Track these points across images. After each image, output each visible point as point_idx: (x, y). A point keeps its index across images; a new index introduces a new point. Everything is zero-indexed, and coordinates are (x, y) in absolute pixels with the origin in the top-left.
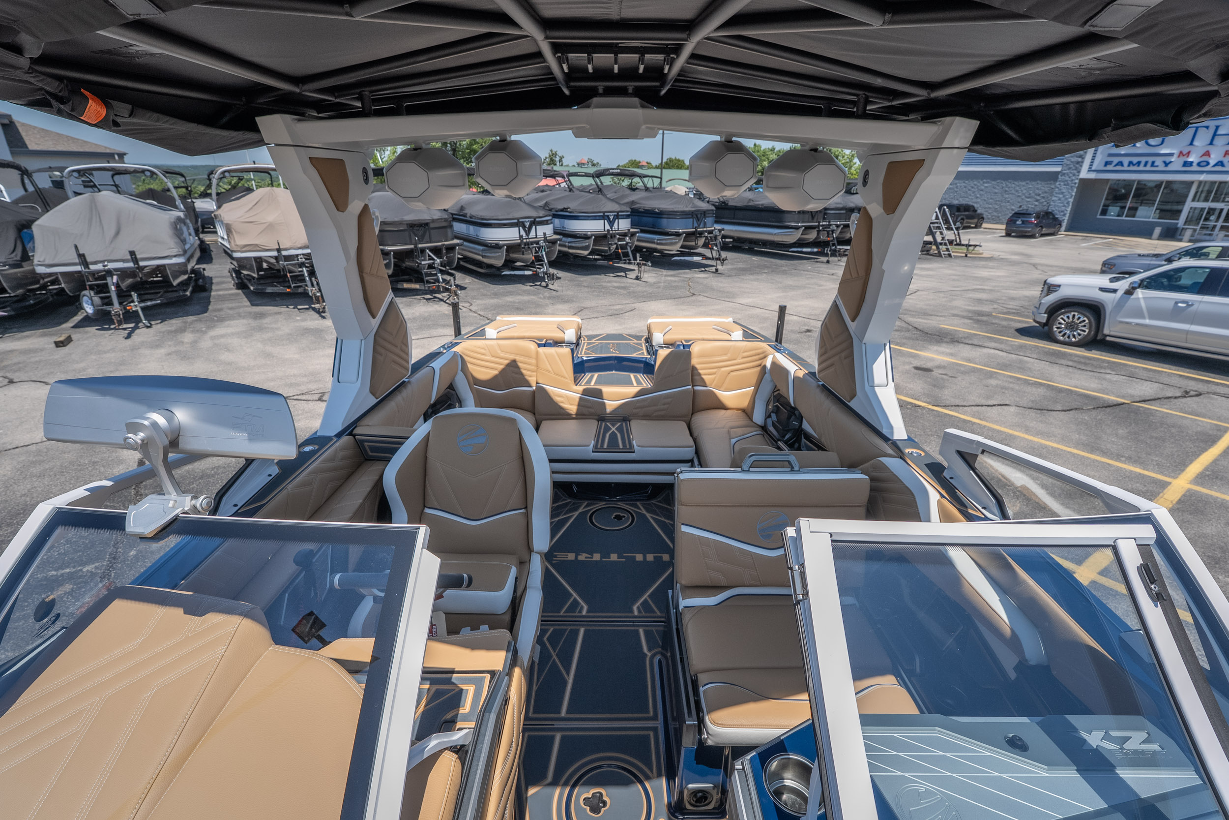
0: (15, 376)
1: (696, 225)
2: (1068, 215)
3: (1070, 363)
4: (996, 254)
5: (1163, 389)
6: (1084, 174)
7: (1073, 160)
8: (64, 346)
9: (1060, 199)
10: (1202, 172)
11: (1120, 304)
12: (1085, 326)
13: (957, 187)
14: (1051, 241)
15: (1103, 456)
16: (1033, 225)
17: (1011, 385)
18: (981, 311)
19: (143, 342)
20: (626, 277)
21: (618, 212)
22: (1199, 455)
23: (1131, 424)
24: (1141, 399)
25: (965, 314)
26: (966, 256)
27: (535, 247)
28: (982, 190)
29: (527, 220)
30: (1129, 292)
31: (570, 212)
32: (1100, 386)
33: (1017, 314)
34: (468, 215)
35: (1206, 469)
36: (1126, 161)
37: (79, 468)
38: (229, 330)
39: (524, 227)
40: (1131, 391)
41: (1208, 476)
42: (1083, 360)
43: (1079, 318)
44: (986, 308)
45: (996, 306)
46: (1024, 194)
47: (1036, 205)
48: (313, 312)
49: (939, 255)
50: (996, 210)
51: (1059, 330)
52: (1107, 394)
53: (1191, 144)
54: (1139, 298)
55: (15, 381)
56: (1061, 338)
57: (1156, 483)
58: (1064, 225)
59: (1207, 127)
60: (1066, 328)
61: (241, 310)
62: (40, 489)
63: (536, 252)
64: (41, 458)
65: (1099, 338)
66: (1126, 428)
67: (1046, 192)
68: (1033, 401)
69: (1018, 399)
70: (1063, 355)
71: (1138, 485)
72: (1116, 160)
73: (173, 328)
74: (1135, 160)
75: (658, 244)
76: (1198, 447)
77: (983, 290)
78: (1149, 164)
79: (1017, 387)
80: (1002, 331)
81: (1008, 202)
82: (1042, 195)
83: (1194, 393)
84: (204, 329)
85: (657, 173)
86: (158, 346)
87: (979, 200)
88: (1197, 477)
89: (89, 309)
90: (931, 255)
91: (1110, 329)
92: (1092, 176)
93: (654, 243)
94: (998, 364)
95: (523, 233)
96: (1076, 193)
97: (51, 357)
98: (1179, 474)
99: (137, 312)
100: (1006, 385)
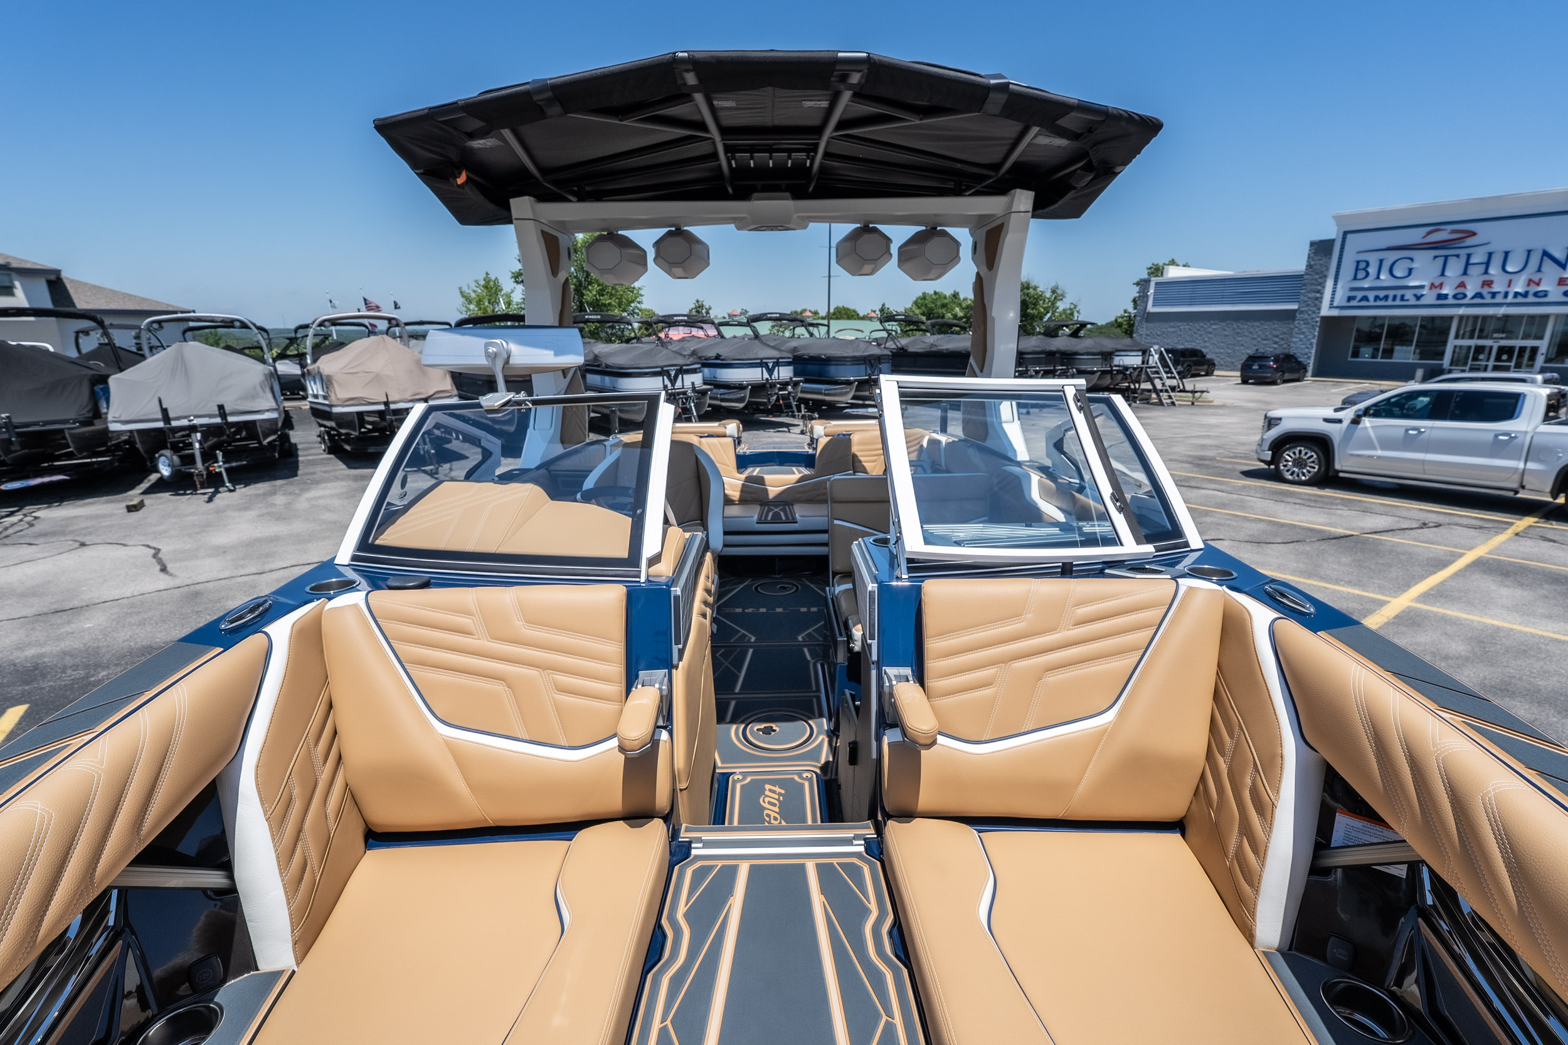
0: (87, 540)
1: (869, 371)
2: (1313, 358)
3: (1298, 501)
4: (1229, 402)
5: (1399, 521)
6: (1325, 311)
7: (1310, 295)
8: (137, 510)
9: (1301, 340)
10: (1460, 306)
11: (1348, 436)
12: (1313, 462)
13: (1180, 330)
14: (1296, 387)
15: (1320, 581)
16: (1272, 370)
17: (1228, 522)
18: (1202, 456)
19: (228, 505)
20: (789, 432)
21: (778, 359)
22: (1428, 577)
23: (1356, 553)
24: (1372, 531)
25: (1184, 459)
26: (1193, 404)
27: (682, 398)
28: (1210, 333)
29: (672, 368)
30: (1356, 421)
31: (722, 360)
32: (1328, 521)
33: (1245, 458)
34: (604, 365)
35: (1432, 589)
36: (1371, 295)
37: (182, 617)
38: (327, 492)
39: (669, 377)
40: (1361, 524)
41: (1432, 595)
42: (1313, 498)
43: (1306, 453)
44: (1209, 453)
45: (1221, 451)
46: (1259, 336)
47: (1275, 348)
48: (423, 475)
49: (1161, 403)
50: (1229, 355)
51: (1286, 468)
52: (1335, 527)
53: (1443, 274)
54: (1366, 428)
55: (87, 543)
56: (1290, 477)
57: (1374, 602)
58: (1310, 369)
59: (1458, 256)
60: (1294, 465)
61: (338, 473)
62: (143, 635)
63: (683, 403)
64: (137, 609)
65: (1331, 474)
66: (1351, 556)
67: (1285, 333)
68: (1250, 536)
69: (1234, 534)
70: (1292, 494)
71: (1354, 604)
72: (1360, 295)
73: (261, 492)
74: (1382, 294)
75: (826, 395)
76: (1426, 571)
77: (1209, 437)
78: (1398, 298)
79: (1234, 524)
80: (1226, 473)
81: (1242, 345)
82: (1281, 337)
83: (1433, 525)
84: (297, 492)
85: (825, 322)
86: (246, 509)
87: (1208, 344)
88: (1420, 596)
89: (165, 471)
90: (1152, 404)
91: (1343, 463)
92: (1335, 313)
93: (820, 393)
94: (1216, 503)
95: (667, 382)
96: (1319, 333)
97: (124, 522)
98: (1401, 594)
99: (220, 473)
100: (1223, 522)
